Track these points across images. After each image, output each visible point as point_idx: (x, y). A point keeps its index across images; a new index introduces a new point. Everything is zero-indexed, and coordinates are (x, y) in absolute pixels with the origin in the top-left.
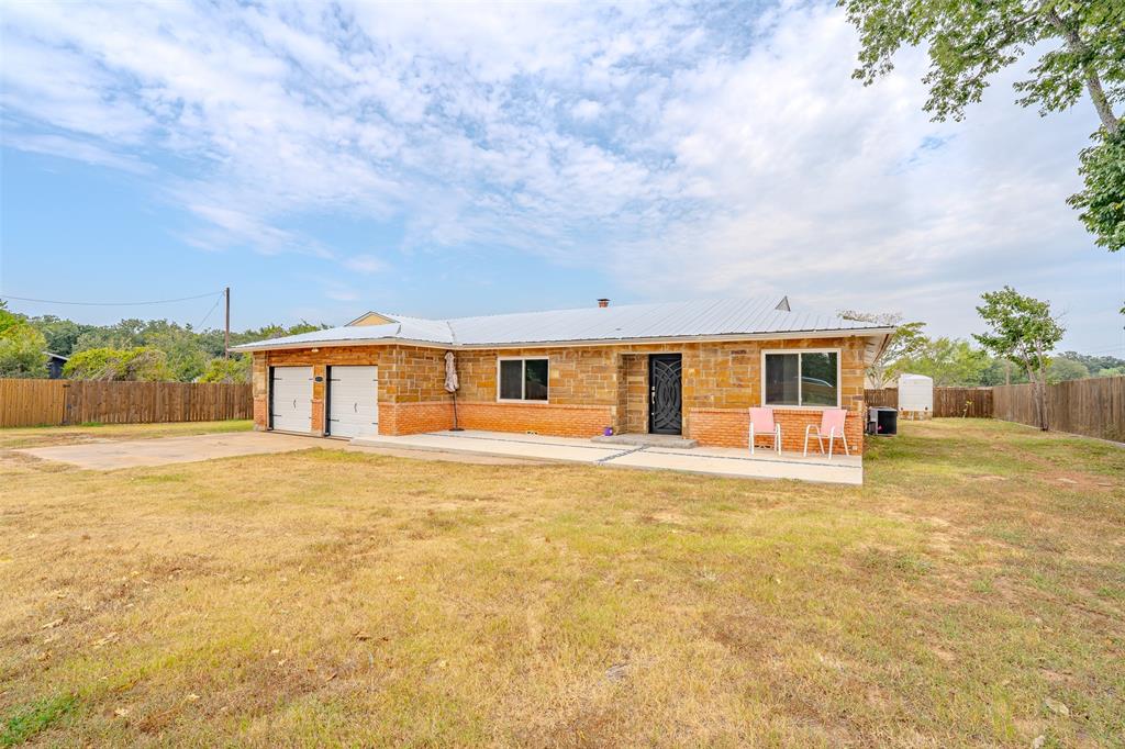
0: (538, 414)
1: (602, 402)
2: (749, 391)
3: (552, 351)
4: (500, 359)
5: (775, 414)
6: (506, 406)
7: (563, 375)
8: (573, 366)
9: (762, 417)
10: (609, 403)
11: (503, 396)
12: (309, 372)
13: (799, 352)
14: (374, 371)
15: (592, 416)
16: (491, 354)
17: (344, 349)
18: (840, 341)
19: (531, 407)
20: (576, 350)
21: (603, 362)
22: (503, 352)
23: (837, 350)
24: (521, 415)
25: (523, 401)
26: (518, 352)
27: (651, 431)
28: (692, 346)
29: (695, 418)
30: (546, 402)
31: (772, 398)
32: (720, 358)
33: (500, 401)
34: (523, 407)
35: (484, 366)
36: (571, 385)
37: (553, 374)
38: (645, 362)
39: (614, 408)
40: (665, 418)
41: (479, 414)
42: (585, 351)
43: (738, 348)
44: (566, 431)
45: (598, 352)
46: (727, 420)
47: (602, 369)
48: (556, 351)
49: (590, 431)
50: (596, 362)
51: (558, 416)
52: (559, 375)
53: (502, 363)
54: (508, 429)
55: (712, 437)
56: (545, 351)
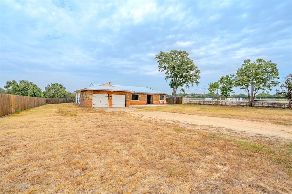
0: (137, 102)
2: (159, 99)
4: (132, 94)
6: (132, 101)
8: (142, 96)
10: (146, 100)
11: (132, 100)
13: (162, 95)
15: (144, 102)
16: (130, 93)
17: (118, 91)
24: (135, 102)
25: (135, 100)
26: (135, 93)
27: (147, 104)
28: (154, 94)
29: (154, 102)
30: (138, 100)
31: (161, 100)
32: (156, 96)
36: (142, 98)
40: (149, 102)
42: (144, 94)
43: (158, 95)
44: (141, 104)
45: (145, 94)
46: (157, 102)
48: (140, 94)
49: (144, 104)
50: (145, 95)
51: (140, 102)
52: (140, 97)
53: (132, 95)
54: (133, 104)
55: (156, 104)
56: (138, 93)
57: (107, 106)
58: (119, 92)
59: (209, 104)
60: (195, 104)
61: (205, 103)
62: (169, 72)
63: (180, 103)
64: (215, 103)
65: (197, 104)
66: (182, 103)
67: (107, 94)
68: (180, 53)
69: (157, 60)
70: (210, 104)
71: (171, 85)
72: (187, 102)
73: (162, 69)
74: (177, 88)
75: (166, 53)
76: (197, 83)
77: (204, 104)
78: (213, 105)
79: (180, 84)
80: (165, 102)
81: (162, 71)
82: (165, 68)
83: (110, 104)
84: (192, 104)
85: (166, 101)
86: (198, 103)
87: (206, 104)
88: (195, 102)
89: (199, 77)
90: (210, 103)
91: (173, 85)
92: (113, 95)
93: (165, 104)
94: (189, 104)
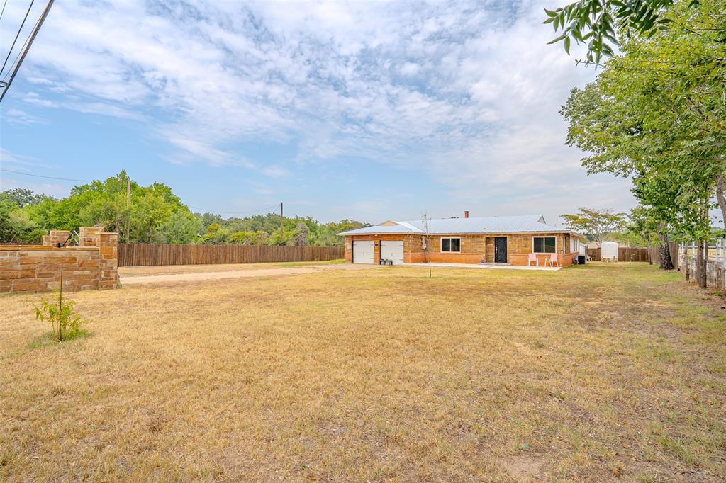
0: (457, 256)
1: (480, 252)
2: (528, 249)
3: (462, 236)
4: (441, 238)
5: (537, 255)
6: (444, 254)
7: (466, 243)
8: (469, 241)
9: (533, 256)
10: (483, 252)
11: (443, 251)
12: (372, 243)
13: (544, 237)
14: (402, 243)
15: (476, 257)
16: (438, 236)
18: (556, 234)
19: (453, 254)
20: (471, 235)
21: (480, 239)
22: (443, 236)
23: (555, 237)
24: (450, 257)
25: (450, 252)
26: (449, 236)
27: (496, 262)
28: (510, 235)
29: (511, 257)
30: (460, 252)
31: (536, 251)
32: (519, 238)
33: (441, 252)
34: (451, 254)
35: (435, 240)
36: (469, 247)
37: (462, 243)
38: (493, 239)
39: (484, 255)
40: (501, 257)
41: (433, 257)
42: (474, 236)
43: (526, 236)
44: (467, 262)
45: (478, 236)
46: (522, 257)
47: (481, 242)
48: (463, 236)
49: (476, 262)
50: (477, 239)
51: (464, 257)
52: (464, 243)
53: (443, 239)
54: (446, 262)
55: (516, 263)
56: (459, 236)
67: (372, 240)
83: (375, 259)
92: (382, 243)
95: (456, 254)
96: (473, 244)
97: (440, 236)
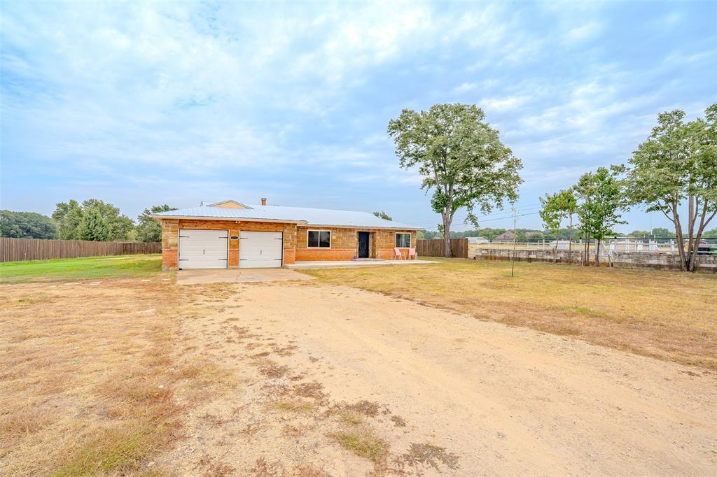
0: (326, 253)
1: (352, 247)
2: (392, 244)
3: (333, 229)
4: (308, 230)
5: (398, 250)
6: (310, 250)
7: (338, 238)
8: (341, 235)
10: (354, 248)
11: (309, 246)
12: (224, 234)
13: (403, 233)
14: (279, 235)
15: (347, 253)
16: (305, 228)
17: (257, 223)
18: (411, 231)
19: (323, 250)
20: (342, 229)
21: (352, 234)
22: (311, 228)
23: (410, 233)
24: (318, 254)
25: (319, 248)
26: (318, 228)
27: (359, 257)
28: (379, 230)
29: (379, 252)
30: (330, 248)
31: (398, 246)
32: (386, 234)
33: (308, 248)
34: (320, 250)
35: (301, 233)
36: (340, 242)
37: (333, 237)
38: (357, 234)
39: (355, 250)
40: (364, 253)
41: (297, 253)
42: (346, 230)
43: (391, 232)
44: (338, 259)
45: (351, 230)
46: (388, 252)
47: (353, 236)
48: (335, 229)
49: (347, 258)
50: (350, 233)
51: (334, 253)
52: (334, 238)
53: (310, 232)
54: (313, 260)
55: (384, 258)
56: (329, 228)
57: (223, 264)
58: (261, 223)
59: (543, 260)
60: (502, 258)
61: (532, 256)
62: (429, 168)
63: (460, 256)
64: (562, 255)
65: (508, 259)
66: (466, 256)
67: (224, 229)
68: (459, 110)
69: (393, 135)
70: (546, 260)
71: (436, 203)
72: (481, 254)
73: (408, 160)
74: (452, 213)
75: (420, 113)
76: (513, 196)
77: (530, 260)
78: (557, 261)
79: (464, 200)
80: (413, 251)
81: (408, 165)
82: (418, 156)
83: (233, 260)
84: (495, 258)
85: (414, 249)
86: (511, 256)
87: (536, 260)
88: (504, 254)
89: (517, 179)
90: (549, 257)
91: (442, 203)
92: (242, 234)
93: (412, 258)
94: (486, 258)
95: (326, 250)
96: (345, 238)
97: (307, 228)
